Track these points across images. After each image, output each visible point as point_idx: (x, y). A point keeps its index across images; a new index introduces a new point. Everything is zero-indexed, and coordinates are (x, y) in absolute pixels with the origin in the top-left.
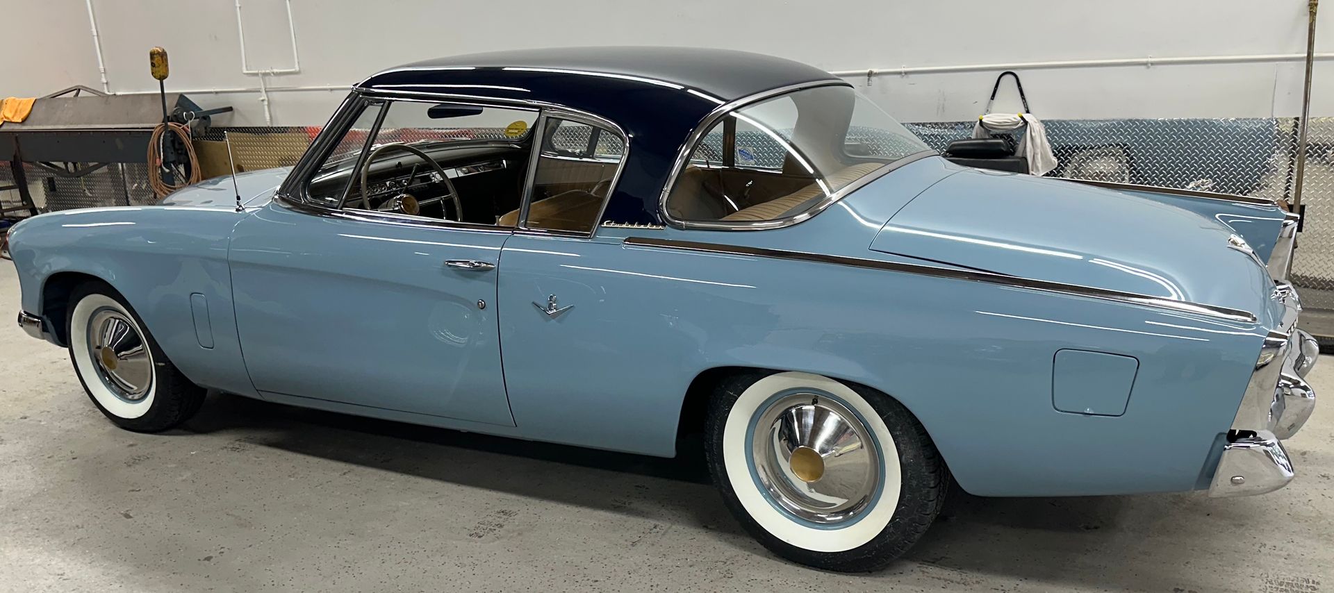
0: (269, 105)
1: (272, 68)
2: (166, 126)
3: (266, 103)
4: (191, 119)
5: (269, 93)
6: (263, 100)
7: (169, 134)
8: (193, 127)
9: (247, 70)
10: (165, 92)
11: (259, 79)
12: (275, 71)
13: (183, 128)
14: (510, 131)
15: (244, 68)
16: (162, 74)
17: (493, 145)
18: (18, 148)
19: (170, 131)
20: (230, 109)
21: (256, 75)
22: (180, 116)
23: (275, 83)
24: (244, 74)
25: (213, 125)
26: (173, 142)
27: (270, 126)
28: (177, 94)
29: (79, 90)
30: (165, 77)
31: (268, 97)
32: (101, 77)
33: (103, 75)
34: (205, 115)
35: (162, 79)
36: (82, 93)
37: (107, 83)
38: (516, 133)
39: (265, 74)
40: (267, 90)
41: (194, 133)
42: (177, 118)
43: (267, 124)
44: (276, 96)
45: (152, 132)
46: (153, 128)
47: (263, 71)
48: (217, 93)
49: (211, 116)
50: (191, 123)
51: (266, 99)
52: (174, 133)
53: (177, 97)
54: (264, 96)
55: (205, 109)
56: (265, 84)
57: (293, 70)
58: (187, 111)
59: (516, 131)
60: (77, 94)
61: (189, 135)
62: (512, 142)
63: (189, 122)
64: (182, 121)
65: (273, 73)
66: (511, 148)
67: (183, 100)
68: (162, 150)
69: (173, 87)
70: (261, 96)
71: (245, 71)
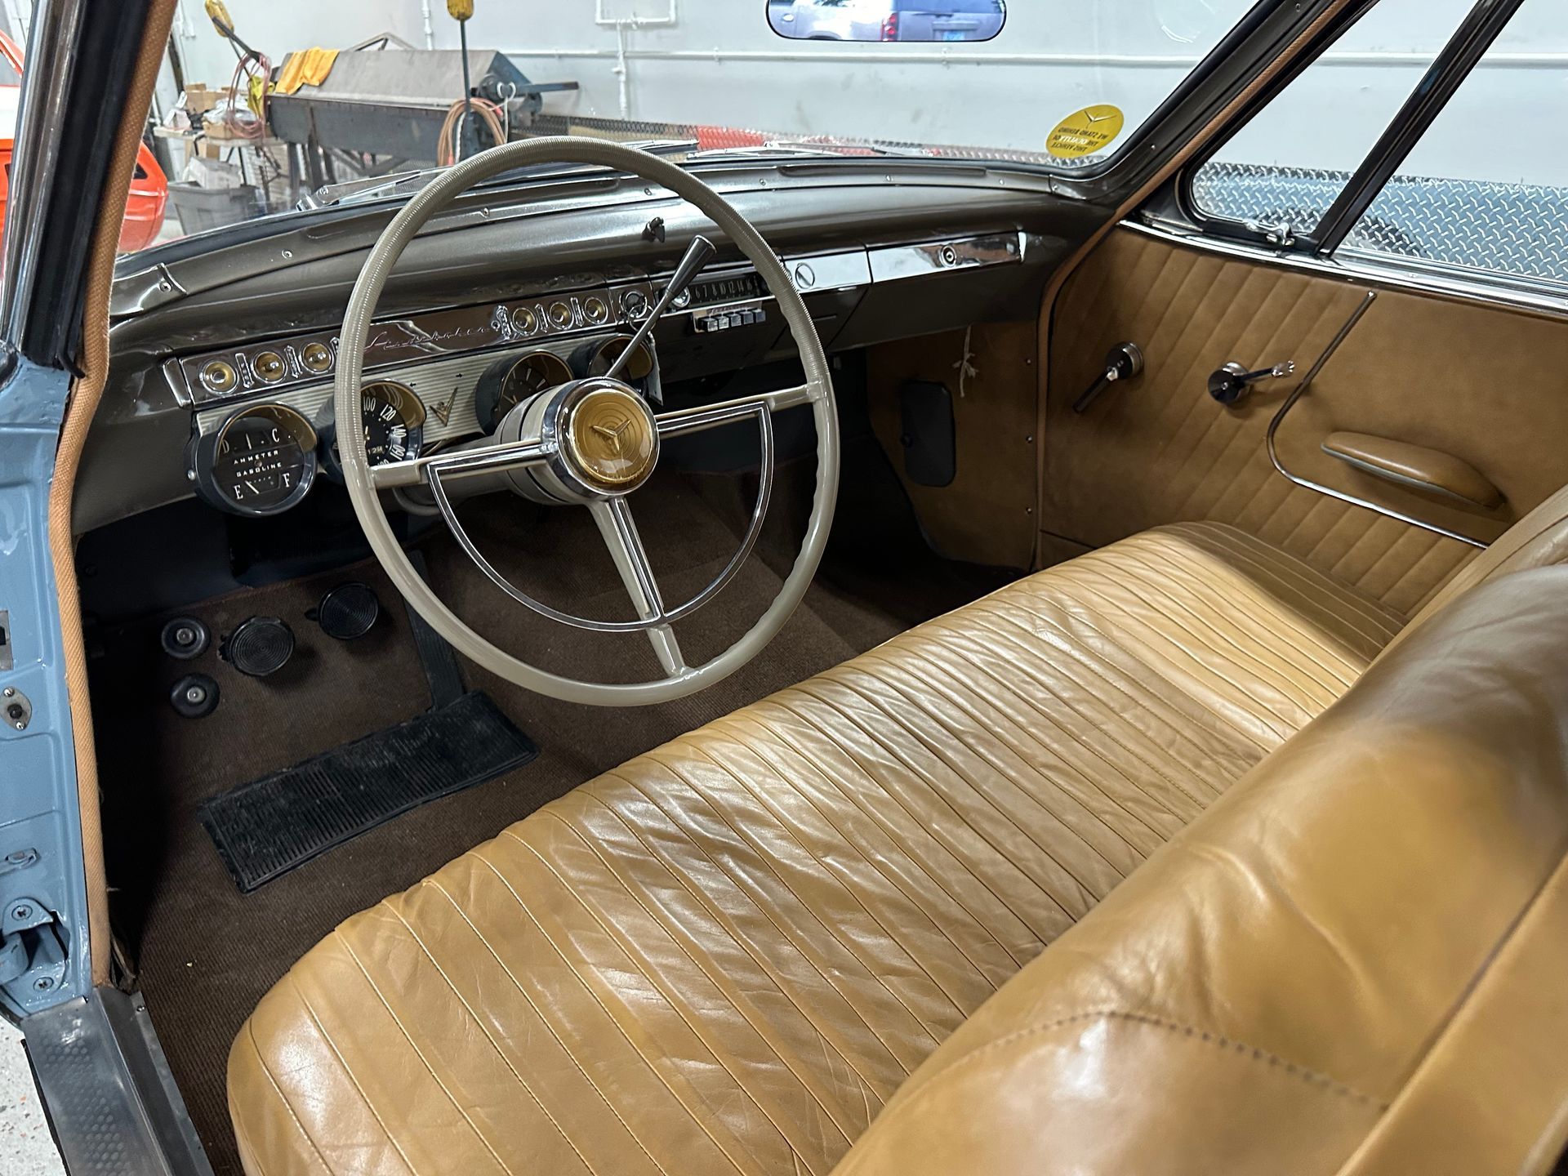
0: (627, 82)
1: (635, 15)
2: (467, 105)
3: (623, 78)
4: (509, 96)
5: (630, 61)
6: (619, 73)
7: (471, 118)
8: (512, 110)
9: (603, 18)
10: (468, 48)
11: (616, 35)
12: (640, 20)
13: (494, 111)
14: (1066, 138)
15: (598, 15)
16: (462, 11)
17: (1002, 183)
18: (314, 126)
19: (473, 113)
20: (574, 86)
21: (613, 27)
22: (493, 91)
23: (642, 42)
24: (597, 24)
25: (544, 110)
26: (478, 131)
27: (626, 119)
28: (492, 51)
29: (387, 40)
30: (468, 17)
31: (627, 68)
32: (424, 24)
33: (427, 21)
34: (534, 91)
35: (463, 18)
36: (390, 46)
37: (432, 35)
38: (1080, 149)
39: (627, 27)
40: (627, 54)
41: (513, 121)
42: (486, 92)
43: (621, 114)
44: (639, 65)
45: (447, 112)
46: (449, 106)
47: (623, 21)
48: (561, 56)
49: (542, 94)
50: (509, 104)
51: (624, 70)
52: (479, 117)
53: (492, 56)
54: (621, 67)
55: (534, 81)
56: (625, 44)
57: (666, 20)
58: (506, 82)
59: (1083, 141)
60: (383, 47)
61: (502, 124)
62: (1061, 177)
63: (507, 101)
64: (495, 98)
65: (636, 23)
66: (1052, 194)
67: (501, 65)
68: (458, 142)
69: (485, 38)
70: (616, 66)
71: (599, 20)
